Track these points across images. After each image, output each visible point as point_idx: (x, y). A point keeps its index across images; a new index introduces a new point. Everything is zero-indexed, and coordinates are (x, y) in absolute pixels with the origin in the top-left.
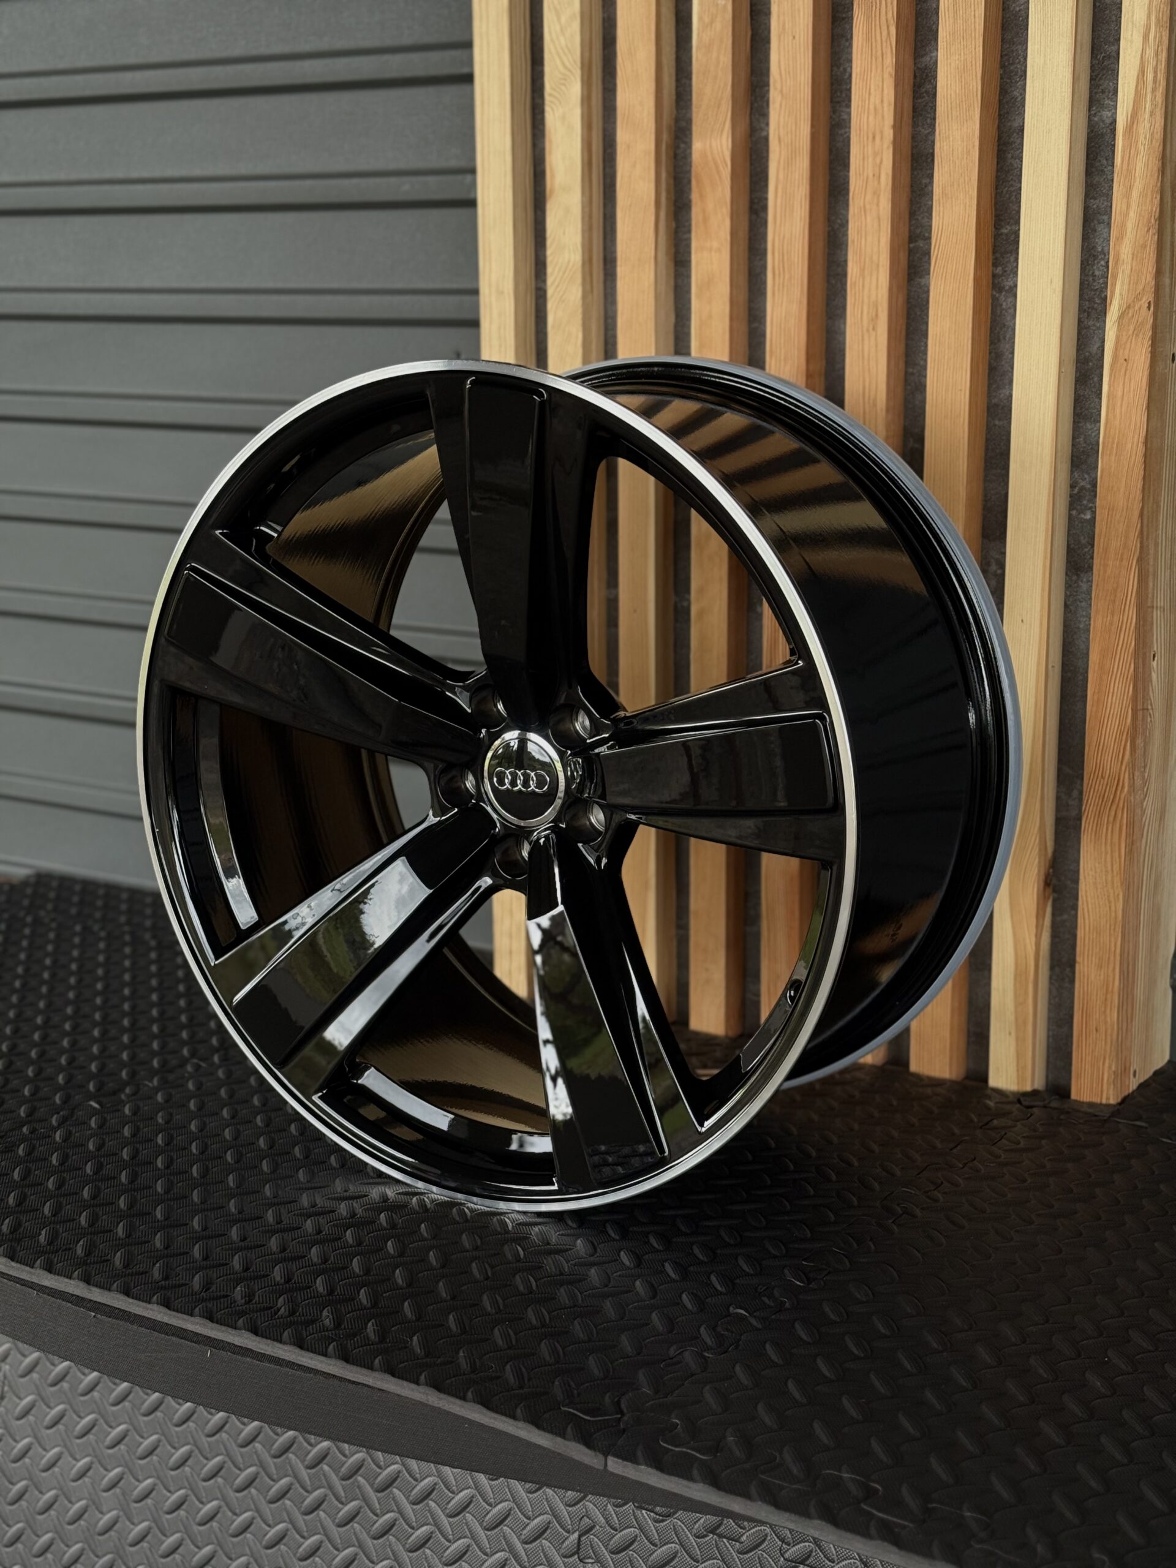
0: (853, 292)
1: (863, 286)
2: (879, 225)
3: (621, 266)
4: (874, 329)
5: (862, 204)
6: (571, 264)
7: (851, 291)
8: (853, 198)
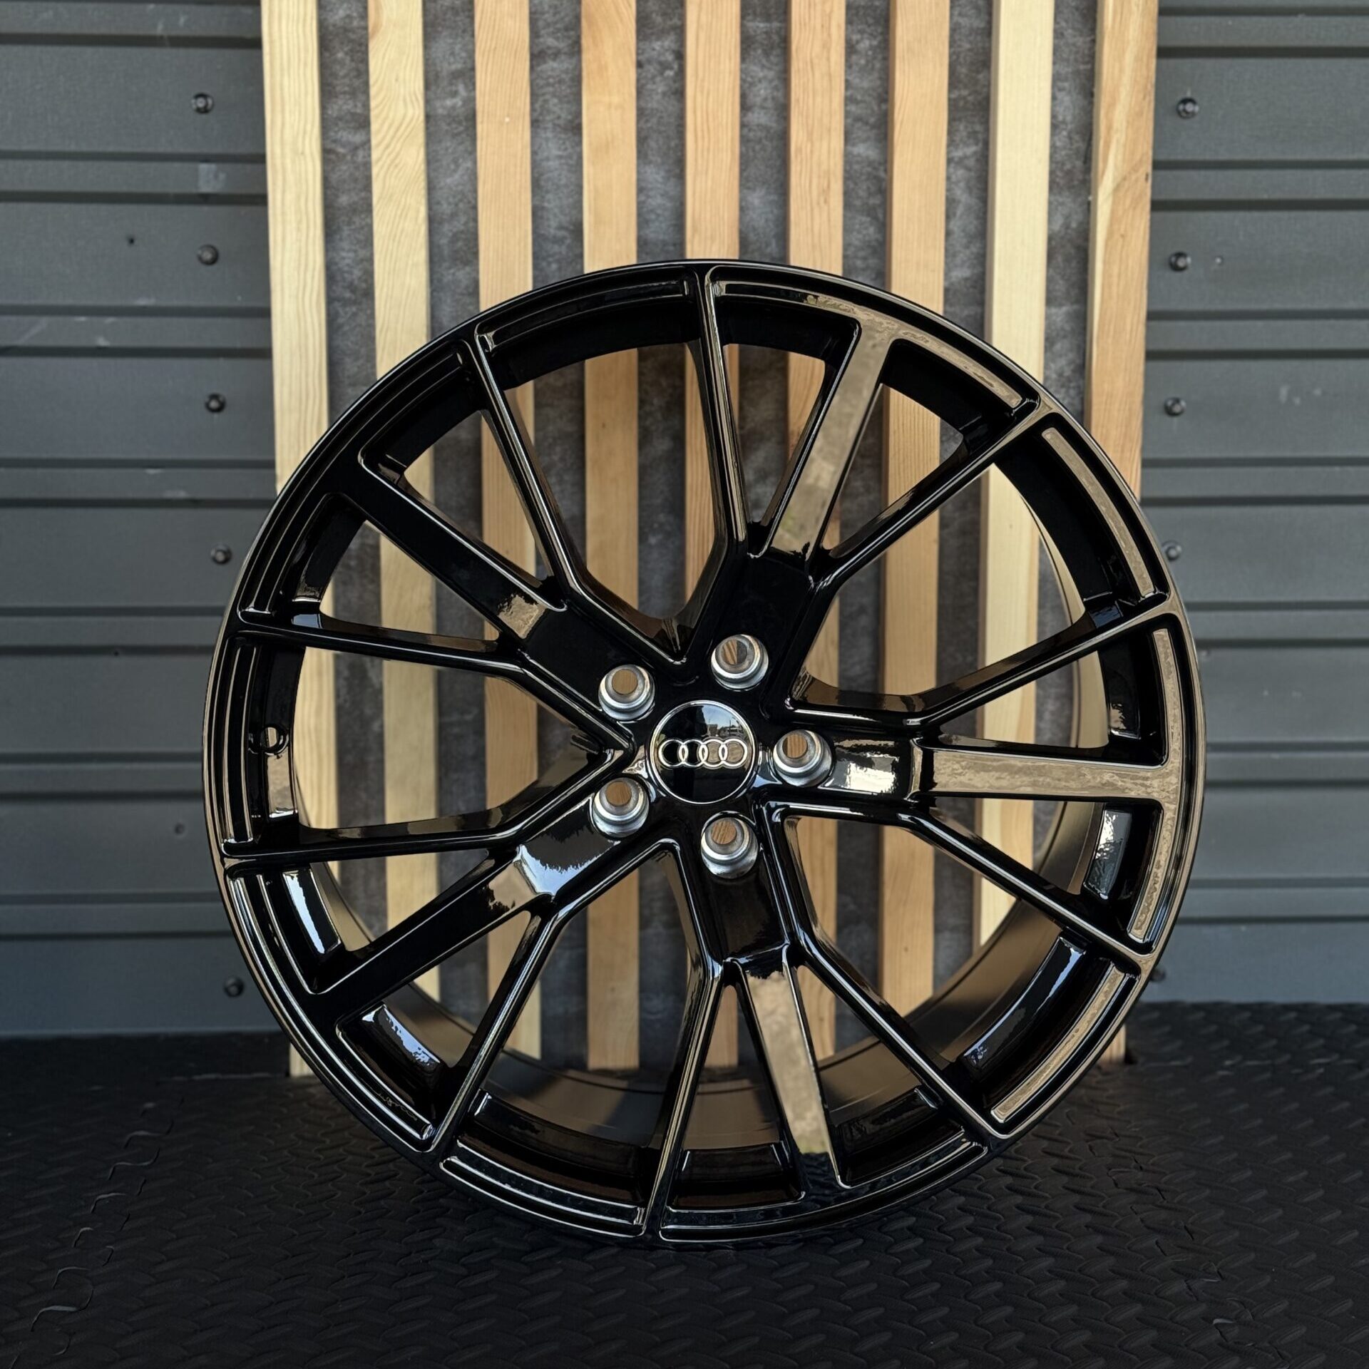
0: (799, 159)
1: (812, 152)
2: (830, 80)
3: (482, 122)
4: (826, 201)
5: (808, 59)
6: (407, 120)
7: (796, 157)
8: (797, 50)
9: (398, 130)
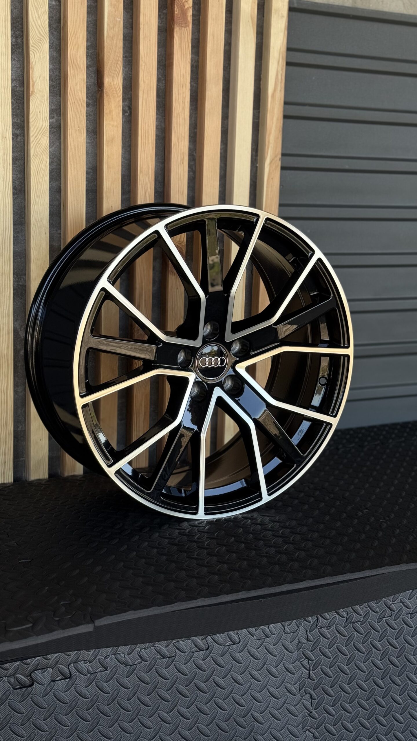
0: (174, 148)
1: (178, 146)
2: (185, 122)
4: (183, 163)
5: (178, 113)
6: (43, 127)
9: (40, 130)
